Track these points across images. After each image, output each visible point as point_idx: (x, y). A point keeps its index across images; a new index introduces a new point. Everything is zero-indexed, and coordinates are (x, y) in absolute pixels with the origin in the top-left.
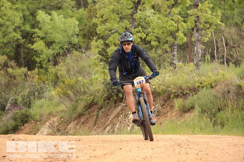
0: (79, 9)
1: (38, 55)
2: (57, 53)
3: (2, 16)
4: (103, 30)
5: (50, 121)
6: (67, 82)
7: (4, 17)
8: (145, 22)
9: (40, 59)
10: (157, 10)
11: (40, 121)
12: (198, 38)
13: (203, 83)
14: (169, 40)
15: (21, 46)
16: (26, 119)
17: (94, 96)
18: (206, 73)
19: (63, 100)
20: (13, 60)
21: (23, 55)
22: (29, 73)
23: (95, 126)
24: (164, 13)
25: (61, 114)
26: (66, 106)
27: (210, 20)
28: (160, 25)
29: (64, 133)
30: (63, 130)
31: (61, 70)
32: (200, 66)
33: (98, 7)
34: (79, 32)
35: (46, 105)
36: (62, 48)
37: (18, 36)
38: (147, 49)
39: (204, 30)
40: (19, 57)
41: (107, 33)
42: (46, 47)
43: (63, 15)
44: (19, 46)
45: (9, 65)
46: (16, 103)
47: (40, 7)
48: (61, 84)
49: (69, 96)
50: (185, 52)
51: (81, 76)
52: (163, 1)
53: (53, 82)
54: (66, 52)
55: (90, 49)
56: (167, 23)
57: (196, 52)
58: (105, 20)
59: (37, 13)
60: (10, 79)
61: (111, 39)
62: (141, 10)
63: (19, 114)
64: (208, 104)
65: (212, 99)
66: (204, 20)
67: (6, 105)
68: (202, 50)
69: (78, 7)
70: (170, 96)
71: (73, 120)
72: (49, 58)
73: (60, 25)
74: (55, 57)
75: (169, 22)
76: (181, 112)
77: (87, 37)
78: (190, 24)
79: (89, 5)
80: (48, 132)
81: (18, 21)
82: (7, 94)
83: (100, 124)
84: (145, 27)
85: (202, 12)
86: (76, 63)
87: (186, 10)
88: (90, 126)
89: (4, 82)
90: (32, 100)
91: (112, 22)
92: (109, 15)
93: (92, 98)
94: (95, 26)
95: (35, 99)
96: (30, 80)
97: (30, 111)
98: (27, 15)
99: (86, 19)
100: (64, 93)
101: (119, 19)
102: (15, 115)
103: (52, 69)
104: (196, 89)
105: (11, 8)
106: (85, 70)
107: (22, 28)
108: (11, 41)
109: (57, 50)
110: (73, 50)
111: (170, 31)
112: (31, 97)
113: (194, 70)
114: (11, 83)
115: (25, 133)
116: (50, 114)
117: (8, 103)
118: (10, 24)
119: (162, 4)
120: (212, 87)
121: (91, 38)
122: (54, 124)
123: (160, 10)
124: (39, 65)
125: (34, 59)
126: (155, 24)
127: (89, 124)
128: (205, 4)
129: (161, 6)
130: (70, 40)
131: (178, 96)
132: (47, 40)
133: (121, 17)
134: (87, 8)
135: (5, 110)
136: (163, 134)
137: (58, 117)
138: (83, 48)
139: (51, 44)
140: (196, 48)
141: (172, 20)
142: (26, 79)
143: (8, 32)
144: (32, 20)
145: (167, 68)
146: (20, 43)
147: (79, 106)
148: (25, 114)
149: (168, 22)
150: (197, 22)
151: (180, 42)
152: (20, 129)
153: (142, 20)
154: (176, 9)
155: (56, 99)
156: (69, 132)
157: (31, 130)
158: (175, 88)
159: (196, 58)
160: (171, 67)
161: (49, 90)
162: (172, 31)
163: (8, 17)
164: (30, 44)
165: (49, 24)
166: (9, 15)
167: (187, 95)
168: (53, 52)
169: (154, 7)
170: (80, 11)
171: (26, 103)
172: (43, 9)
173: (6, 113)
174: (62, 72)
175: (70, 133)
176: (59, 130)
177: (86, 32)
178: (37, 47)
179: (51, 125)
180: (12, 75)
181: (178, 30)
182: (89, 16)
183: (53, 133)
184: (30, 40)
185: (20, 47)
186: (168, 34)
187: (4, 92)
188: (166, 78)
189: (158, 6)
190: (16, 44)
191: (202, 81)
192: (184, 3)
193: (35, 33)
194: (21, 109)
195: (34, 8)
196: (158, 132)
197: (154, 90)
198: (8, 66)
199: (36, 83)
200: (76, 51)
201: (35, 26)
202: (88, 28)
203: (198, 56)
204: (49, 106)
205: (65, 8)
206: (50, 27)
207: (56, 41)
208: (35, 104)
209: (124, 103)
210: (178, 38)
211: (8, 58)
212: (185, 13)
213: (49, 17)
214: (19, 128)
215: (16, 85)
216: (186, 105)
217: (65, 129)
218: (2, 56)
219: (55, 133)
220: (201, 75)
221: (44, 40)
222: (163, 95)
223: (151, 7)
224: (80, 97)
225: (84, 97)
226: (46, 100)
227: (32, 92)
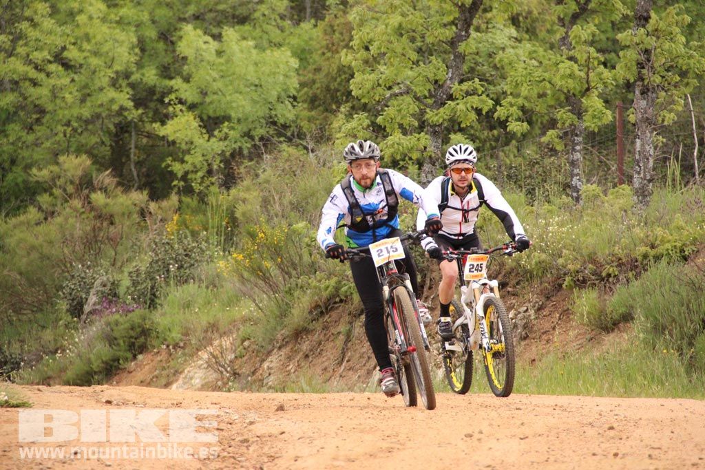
0: (298, 24)
1: (180, 154)
2: (234, 150)
3: (79, 42)
4: (368, 85)
5: (210, 349)
6: (261, 235)
7: (86, 46)
8: (489, 64)
9: (184, 165)
10: (525, 29)
11: (183, 348)
12: (646, 113)
13: (658, 245)
14: (562, 118)
15: (129, 129)
16: (142, 340)
17: (340, 278)
18: (667, 218)
19: (249, 286)
20: (107, 169)
21: (135, 155)
22: (153, 206)
23: (340, 363)
24: (547, 39)
25: (242, 328)
26: (257, 305)
27: (681, 61)
28: (536, 74)
29: (251, 384)
30: (249, 375)
31: (244, 201)
32: (650, 194)
33: (357, 18)
34: (298, 91)
35: (200, 301)
36: (248, 135)
37: (123, 98)
38: (493, 143)
39: (663, 89)
40: (123, 160)
41: (380, 95)
42: (202, 133)
43: (254, 39)
44: (124, 128)
45: (95, 182)
46: (115, 295)
47: (187, 16)
48: (245, 241)
49: (268, 275)
50: (605, 152)
51: (301, 218)
52: (543, 4)
53: (223, 234)
54: (259, 147)
55: (329, 139)
56: (555, 69)
57: (640, 155)
58: (375, 56)
59: (178, 33)
60: (98, 224)
61: (390, 111)
62: (478, 29)
63: (122, 327)
64: (674, 306)
65: (684, 294)
66: (664, 60)
67: (84, 301)
68: (655, 148)
69: (296, 17)
70: (560, 281)
71: (278, 345)
72: (209, 165)
73: (244, 71)
74: (227, 162)
75: (561, 65)
76: (592, 330)
77: (319, 105)
78: (624, 71)
79: (328, 10)
80: (205, 378)
81: (124, 55)
82: (89, 267)
83: (354, 360)
84: (490, 79)
85: (658, 38)
86: (288, 179)
87: (610, 29)
88: (326, 364)
89: (81, 232)
90: (161, 287)
91: (396, 61)
92: (388, 41)
93: (333, 281)
94: (345, 73)
95: (167, 284)
96: (155, 227)
97: (154, 318)
98: (151, 38)
99: (320, 52)
100: (252, 267)
101: (417, 54)
102: (112, 330)
103: (221, 197)
104: (637, 261)
105: (104, 17)
106: (315, 200)
107: (135, 77)
108: (104, 115)
109: (235, 142)
110: (280, 142)
111: (565, 91)
112: (158, 277)
113: (633, 206)
114: (102, 235)
115: (139, 381)
116: (213, 327)
117: (91, 293)
118: (101, 66)
119: (541, 11)
120: (685, 259)
121: (334, 107)
122: (222, 357)
123: (535, 28)
124: (182, 183)
125: (169, 166)
126: (520, 70)
127: (324, 360)
128: (668, 14)
129: (537, 19)
130: (273, 113)
131: (584, 281)
132: (204, 111)
133: (421, 49)
134: (323, 19)
135: (83, 313)
136: (539, 394)
137: (234, 336)
138: (308, 137)
139: (216, 124)
140: (638, 142)
141: (571, 59)
142: (142, 223)
143: (96, 87)
144: (163, 53)
145: (552, 198)
146: (129, 118)
147: (296, 305)
148: (139, 327)
149: (559, 66)
150: (643, 68)
151: (593, 125)
152: (125, 368)
153: (480, 57)
154: (582, 29)
155: (231, 285)
156: (265, 382)
157: (156, 373)
158: (577, 259)
159: (639, 173)
160: (564, 196)
161: (210, 257)
162: (569, 91)
163: (96, 44)
164: (155, 121)
165: (213, 65)
166: (99, 37)
167: (611, 280)
168: (224, 148)
169: (516, 21)
170: (302, 29)
171: (143, 294)
172: (194, 22)
173: (85, 322)
174: (249, 207)
175: (270, 383)
176: (235, 374)
177: (319, 91)
178: (175, 132)
179: (214, 360)
180: (104, 211)
181: (588, 89)
182: (327, 45)
183: (220, 383)
184: (156, 112)
185: (127, 132)
186: (558, 99)
187: (81, 260)
188: (550, 228)
189: (529, 16)
190: (116, 122)
191: (656, 240)
192: (607, 10)
193: (171, 90)
194: (129, 311)
195: (170, 18)
196: (526, 385)
197: (515, 264)
198: (93, 187)
199: (173, 237)
200: (289, 146)
201: (172, 69)
202: (324, 80)
203: (646, 167)
204: (209, 303)
205: (261, 21)
206: (215, 74)
207: (233, 115)
208: (168, 298)
209: (426, 298)
210: (587, 111)
211: (93, 163)
212: (608, 39)
213: (214, 45)
214: (120, 366)
215: (114, 241)
216: (608, 310)
217: (254, 373)
218: (77, 157)
219: (225, 384)
220: (653, 223)
221: (196, 113)
222: (541, 278)
223: (509, 18)
224: (300, 280)
225: (310, 281)
226: (199, 287)
227: (160, 263)
